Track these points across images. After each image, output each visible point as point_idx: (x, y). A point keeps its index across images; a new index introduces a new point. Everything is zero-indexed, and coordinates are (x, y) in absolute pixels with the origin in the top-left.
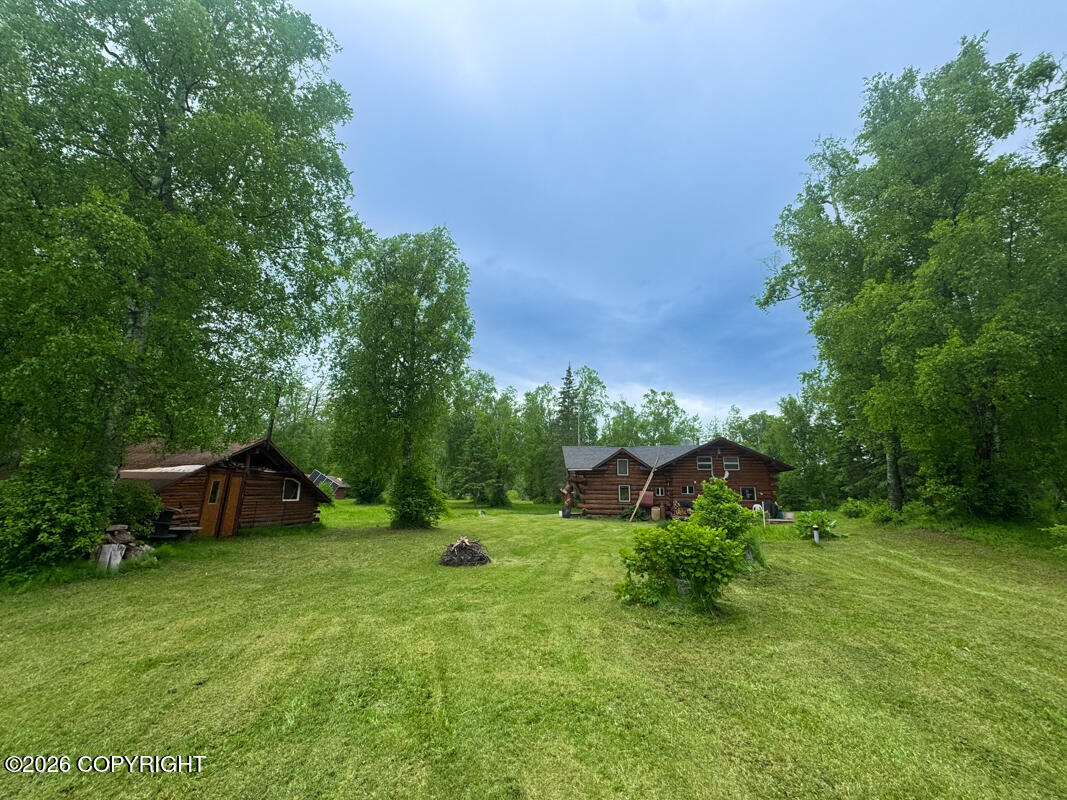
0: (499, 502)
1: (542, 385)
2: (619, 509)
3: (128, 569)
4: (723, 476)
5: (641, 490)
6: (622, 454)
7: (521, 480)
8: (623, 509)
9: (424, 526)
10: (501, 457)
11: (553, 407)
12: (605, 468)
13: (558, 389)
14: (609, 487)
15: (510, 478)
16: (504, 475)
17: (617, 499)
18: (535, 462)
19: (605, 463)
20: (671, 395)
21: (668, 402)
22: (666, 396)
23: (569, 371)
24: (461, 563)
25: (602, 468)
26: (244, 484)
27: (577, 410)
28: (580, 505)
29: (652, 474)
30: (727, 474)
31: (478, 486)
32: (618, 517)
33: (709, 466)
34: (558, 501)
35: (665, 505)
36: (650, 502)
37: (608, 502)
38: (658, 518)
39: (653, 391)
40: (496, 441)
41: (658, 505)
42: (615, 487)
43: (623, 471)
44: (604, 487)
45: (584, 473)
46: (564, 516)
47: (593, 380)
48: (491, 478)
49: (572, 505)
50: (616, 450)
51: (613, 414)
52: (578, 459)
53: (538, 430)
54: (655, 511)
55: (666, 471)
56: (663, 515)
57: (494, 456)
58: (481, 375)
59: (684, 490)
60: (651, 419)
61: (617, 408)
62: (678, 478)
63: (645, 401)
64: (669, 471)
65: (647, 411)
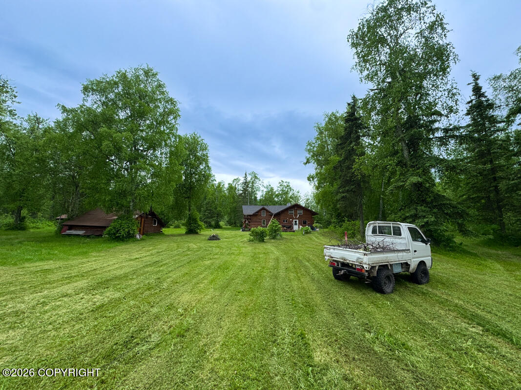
0: (218, 226)
1: (236, 178)
3: (142, 240)
5: (269, 221)
6: (263, 209)
7: (226, 218)
9: (197, 233)
10: (219, 209)
11: (240, 187)
12: (257, 214)
13: (242, 180)
14: (258, 220)
15: (222, 217)
16: (219, 216)
17: (261, 224)
18: (232, 210)
19: (258, 212)
20: (289, 183)
21: (288, 186)
22: (287, 183)
24: (213, 240)
26: (145, 221)
27: (250, 190)
28: (248, 227)
29: (273, 216)
30: (298, 216)
31: (209, 220)
33: (293, 213)
34: (241, 226)
39: (282, 181)
40: (216, 202)
42: (260, 220)
43: (264, 214)
45: (250, 215)
46: (242, 231)
47: (256, 177)
48: (214, 217)
49: (246, 227)
50: (262, 207)
51: (265, 190)
52: (248, 210)
53: (234, 198)
57: (216, 208)
59: (284, 221)
60: (280, 192)
61: (267, 187)
62: (282, 217)
63: (279, 185)
64: (279, 215)
65: (279, 189)
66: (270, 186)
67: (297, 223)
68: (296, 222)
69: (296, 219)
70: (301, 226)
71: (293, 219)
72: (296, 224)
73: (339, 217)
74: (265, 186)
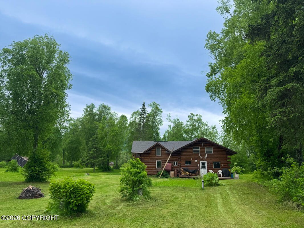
1: (135, 111)
2: (156, 172)
4: (205, 156)
5: (166, 163)
6: (158, 145)
8: (158, 172)
10: (108, 146)
12: (149, 152)
14: (152, 161)
17: (156, 167)
19: (150, 150)
20: (200, 116)
21: (199, 120)
22: (198, 117)
23: (144, 105)
24: (31, 197)
25: (148, 152)
29: (170, 155)
30: (206, 155)
32: (155, 176)
33: (198, 151)
35: (177, 170)
36: (170, 168)
37: (151, 168)
38: (173, 176)
39: (192, 114)
41: (174, 170)
42: (154, 161)
43: (158, 154)
44: (150, 161)
45: (140, 154)
47: (157, 109)
50: (156, 143)
52: (138, 148)
54: (172, 173)
55: (177, 153)
56: (176, 175)
58: (104, 106)
59: (186, 163)
60: (190, 128)
61: (175, 122)
62: (184, 157)
63: (188, 119)
64: (179, 154)
65: (189, 123)
66: (178, 120)
67: (206, 165)
68: (203, 164)
69: (203, 159)
70: (211, 171)
71: (199, 159)
72: (204, 167)
73: (269, 156)
74: (173, 119)
